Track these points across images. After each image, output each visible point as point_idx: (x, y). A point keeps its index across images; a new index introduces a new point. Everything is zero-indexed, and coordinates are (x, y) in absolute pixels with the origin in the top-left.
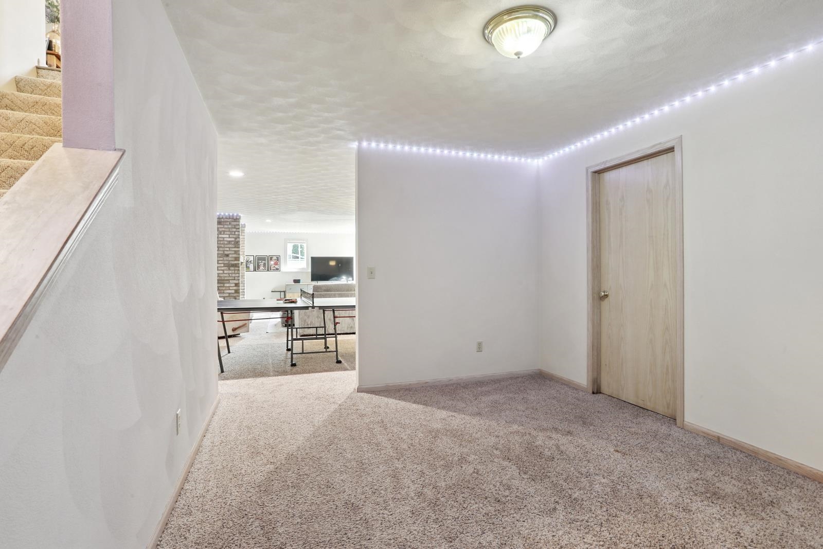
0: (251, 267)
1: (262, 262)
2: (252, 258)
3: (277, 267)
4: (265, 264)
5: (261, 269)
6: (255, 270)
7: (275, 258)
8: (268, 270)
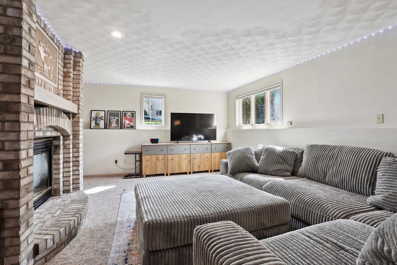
0: (102, 124)
1: (114, 118)
2: (102, 114)
3: (131, 124)
4: (117, 120)
5: (113, 126)
6: (106, 127)
7: (129, 114)
8: (121, 128)
